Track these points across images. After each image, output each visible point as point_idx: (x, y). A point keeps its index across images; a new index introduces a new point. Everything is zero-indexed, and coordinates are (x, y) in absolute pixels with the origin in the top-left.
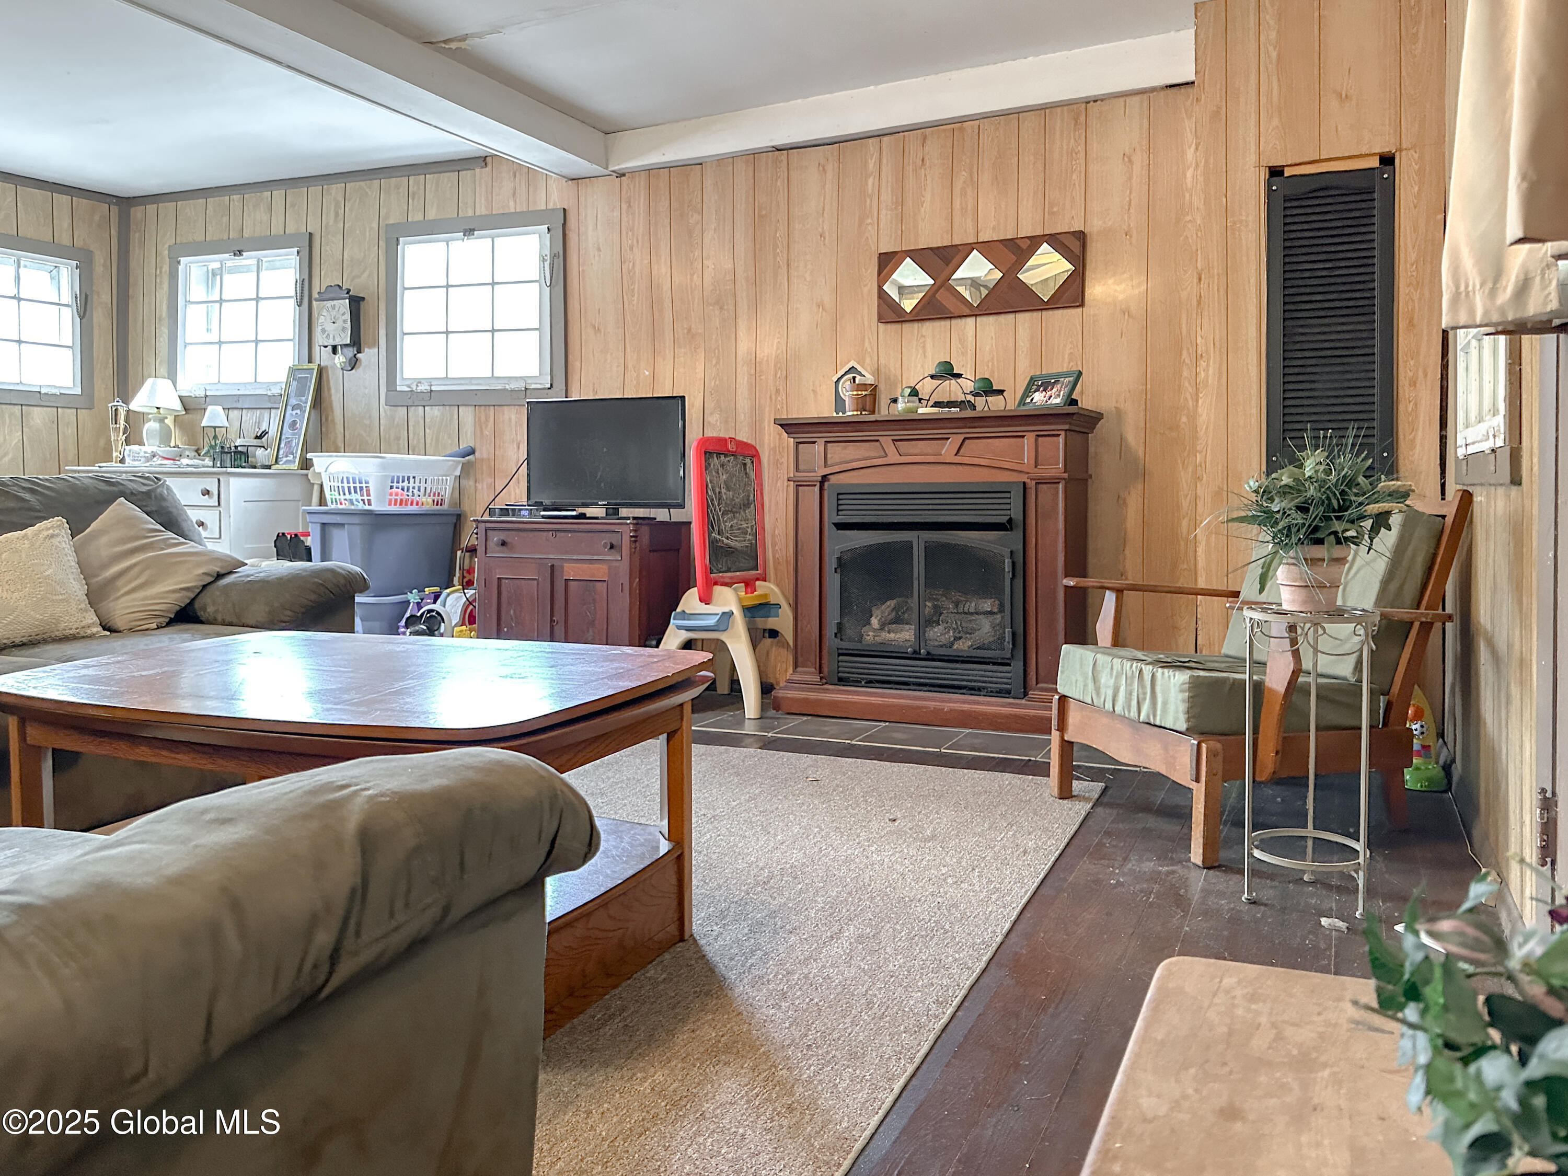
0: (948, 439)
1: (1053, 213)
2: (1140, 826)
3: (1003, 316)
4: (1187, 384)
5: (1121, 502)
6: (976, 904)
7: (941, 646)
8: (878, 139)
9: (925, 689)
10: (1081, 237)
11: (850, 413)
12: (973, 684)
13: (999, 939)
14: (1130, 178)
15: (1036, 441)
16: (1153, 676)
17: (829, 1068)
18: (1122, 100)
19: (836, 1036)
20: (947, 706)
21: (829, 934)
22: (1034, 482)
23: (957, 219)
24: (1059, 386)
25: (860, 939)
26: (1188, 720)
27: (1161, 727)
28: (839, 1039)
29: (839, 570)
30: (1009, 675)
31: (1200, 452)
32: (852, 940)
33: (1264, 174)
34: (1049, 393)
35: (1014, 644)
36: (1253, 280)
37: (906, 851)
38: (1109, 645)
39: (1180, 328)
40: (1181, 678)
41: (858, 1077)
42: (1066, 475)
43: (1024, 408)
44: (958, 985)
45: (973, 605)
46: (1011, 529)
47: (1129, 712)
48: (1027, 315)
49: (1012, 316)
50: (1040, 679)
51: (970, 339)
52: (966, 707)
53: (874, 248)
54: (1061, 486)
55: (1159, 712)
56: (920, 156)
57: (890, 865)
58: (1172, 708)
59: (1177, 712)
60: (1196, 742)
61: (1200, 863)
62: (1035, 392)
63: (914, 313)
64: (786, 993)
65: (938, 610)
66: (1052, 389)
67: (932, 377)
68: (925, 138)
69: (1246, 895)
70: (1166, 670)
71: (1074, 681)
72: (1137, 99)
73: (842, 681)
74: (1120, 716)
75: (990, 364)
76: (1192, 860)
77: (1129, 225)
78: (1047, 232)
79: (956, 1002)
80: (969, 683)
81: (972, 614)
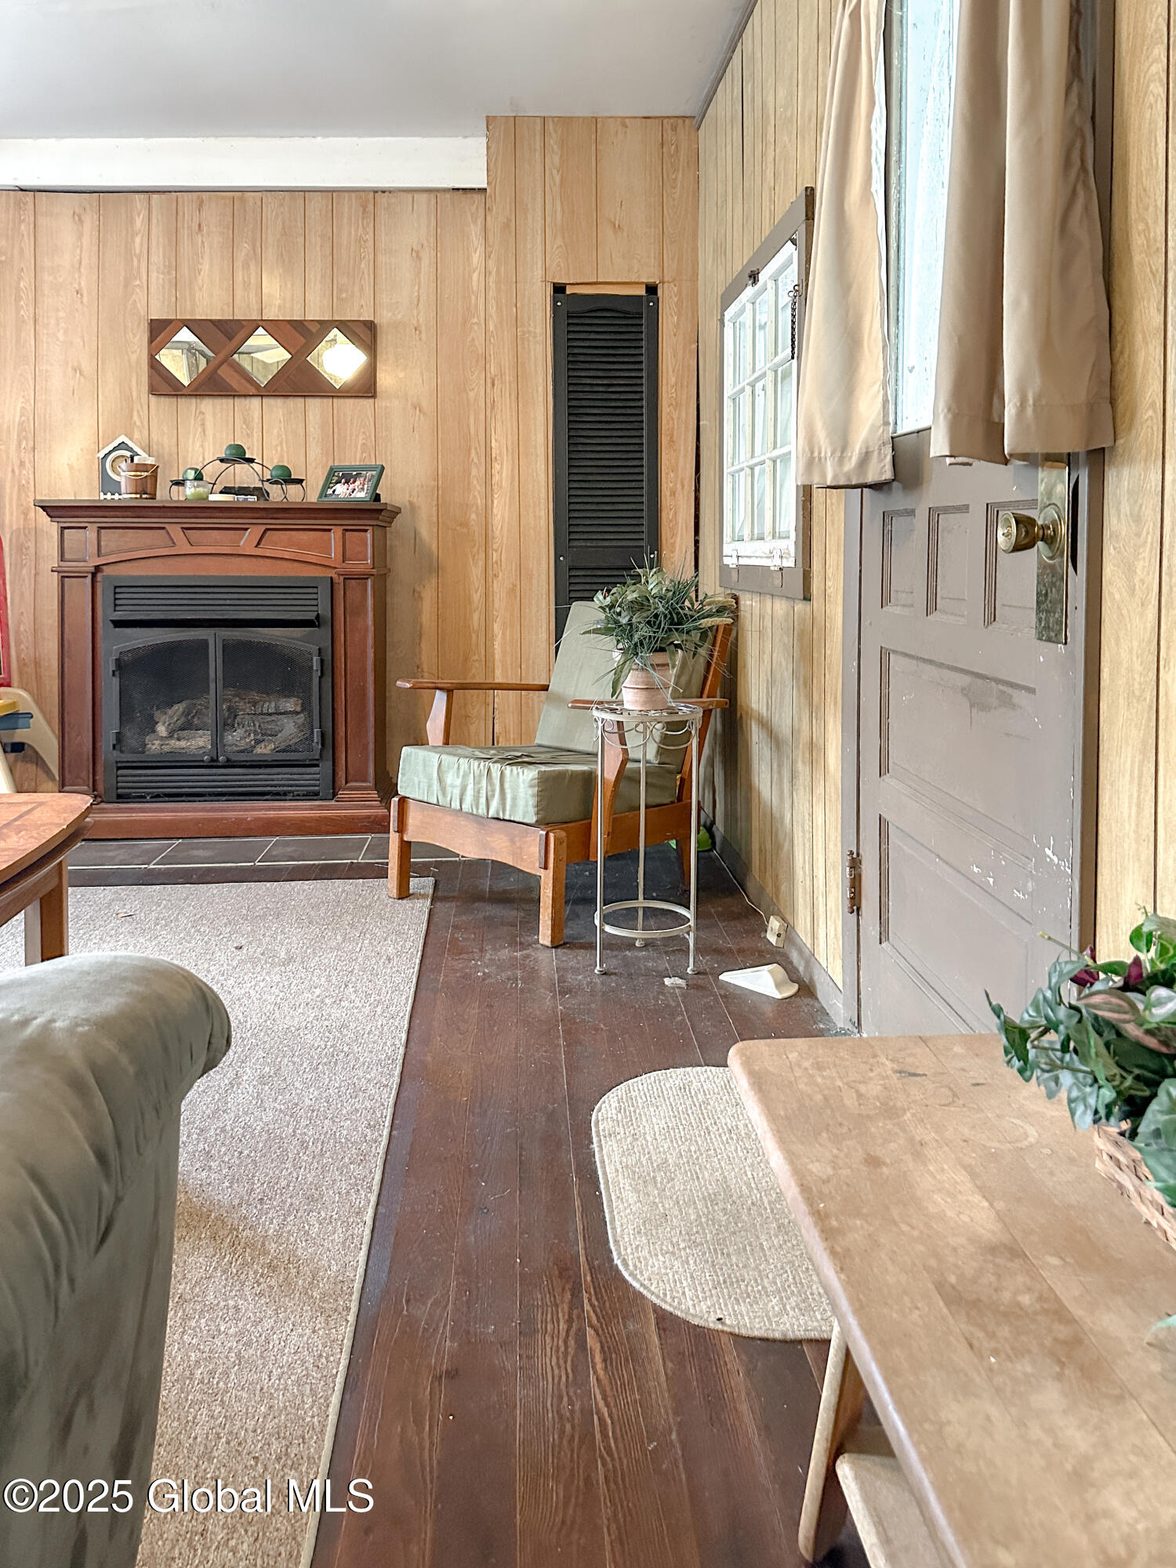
0: (246, 529)
1: (342, 299)
2: (481, 916)
3: (291, 399)
4: (475, 482)
5: (416, 595)
6: (364, 1021)
7: (242, 751)
8: (147, 195)
9: (224, 798)
10: (371, 327)
11: (125, 495)
12: (278, 789)
13: (402, 1051)
14: (418, 274)
15: (344, 535)
16: (502, 773)
17: (292, 1217)
18: (410, 196)
19: (284, 1183)
20: (250, 815)
21: (227, 1082)
22: (342, 578)
23: (239, 293)
24: (362, 479)
25: (263, 1080)
26: (537, 814)
27: (510, 821)
28: (288, 1186)
29: (117, 673)
30: (318, 776)
31: (496, 551)
32: (254, 1083)
33: (550, 290)
34: (352, 486)
35: (323, 745)
36: (540, 389)
37: (267, 978)
38: (441, 744)
39: (468, 426)
40: (530, 774)
41: (325, 1219)
42: (374, 571)
43: (326, 499)
44: (383, 1105)
45: (273, 705)
46: (319, 626)
47: (477, 809)
48: (318, 401)
49: (301, 400)
50: (350, 778)
51: (256, 420)
52: (271, 814)
53: (143, 313)
54: (369, 582)
55: (508, 807)
56: (196, 220)
57: (258, 996)
58: (521, 803)
59: (527, 805)
60: (544, 833)
61: (548, 943)
62: (337, 483)
63: (193, 387)
64: (209, 1152)
65: (233, 712)
66: (354, 482)
67: (222, 460)
68: (201, 204)
69: (598, 968)
70: (514, 768)
71: (416, 782)
72: (425, 196)
73: (122, 798)
74: (467, 813)
75: (279, 448)
76: (541, 942)
77: (418, 321)
78: (336, 318)
79: (387, 1123)
80: (273, 789)
81: (270, 714)
